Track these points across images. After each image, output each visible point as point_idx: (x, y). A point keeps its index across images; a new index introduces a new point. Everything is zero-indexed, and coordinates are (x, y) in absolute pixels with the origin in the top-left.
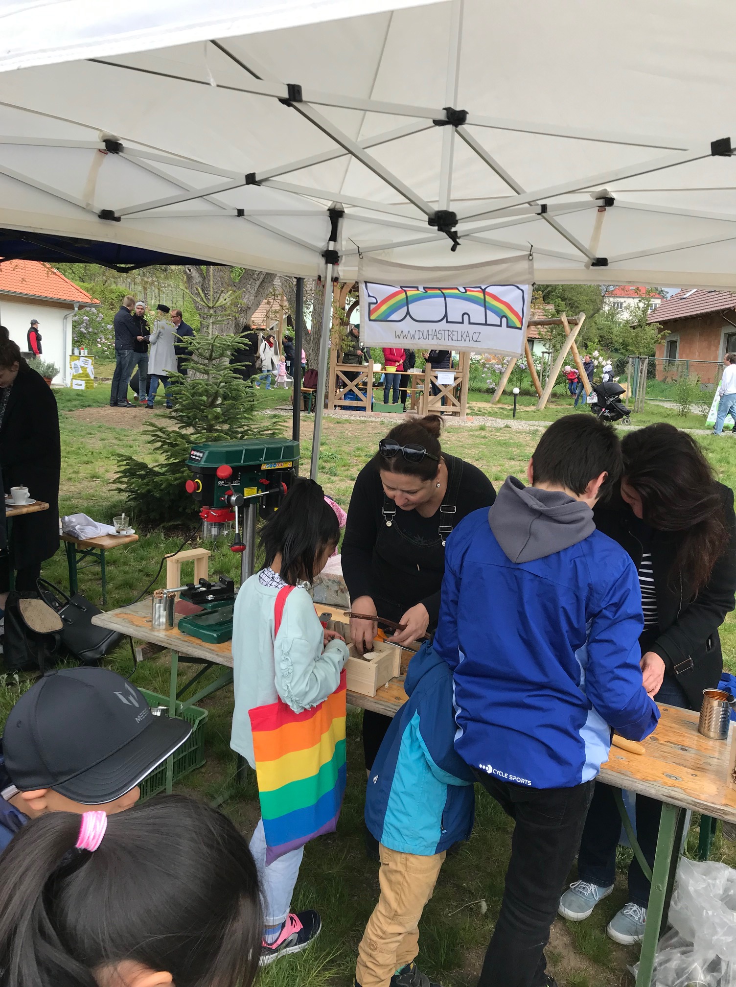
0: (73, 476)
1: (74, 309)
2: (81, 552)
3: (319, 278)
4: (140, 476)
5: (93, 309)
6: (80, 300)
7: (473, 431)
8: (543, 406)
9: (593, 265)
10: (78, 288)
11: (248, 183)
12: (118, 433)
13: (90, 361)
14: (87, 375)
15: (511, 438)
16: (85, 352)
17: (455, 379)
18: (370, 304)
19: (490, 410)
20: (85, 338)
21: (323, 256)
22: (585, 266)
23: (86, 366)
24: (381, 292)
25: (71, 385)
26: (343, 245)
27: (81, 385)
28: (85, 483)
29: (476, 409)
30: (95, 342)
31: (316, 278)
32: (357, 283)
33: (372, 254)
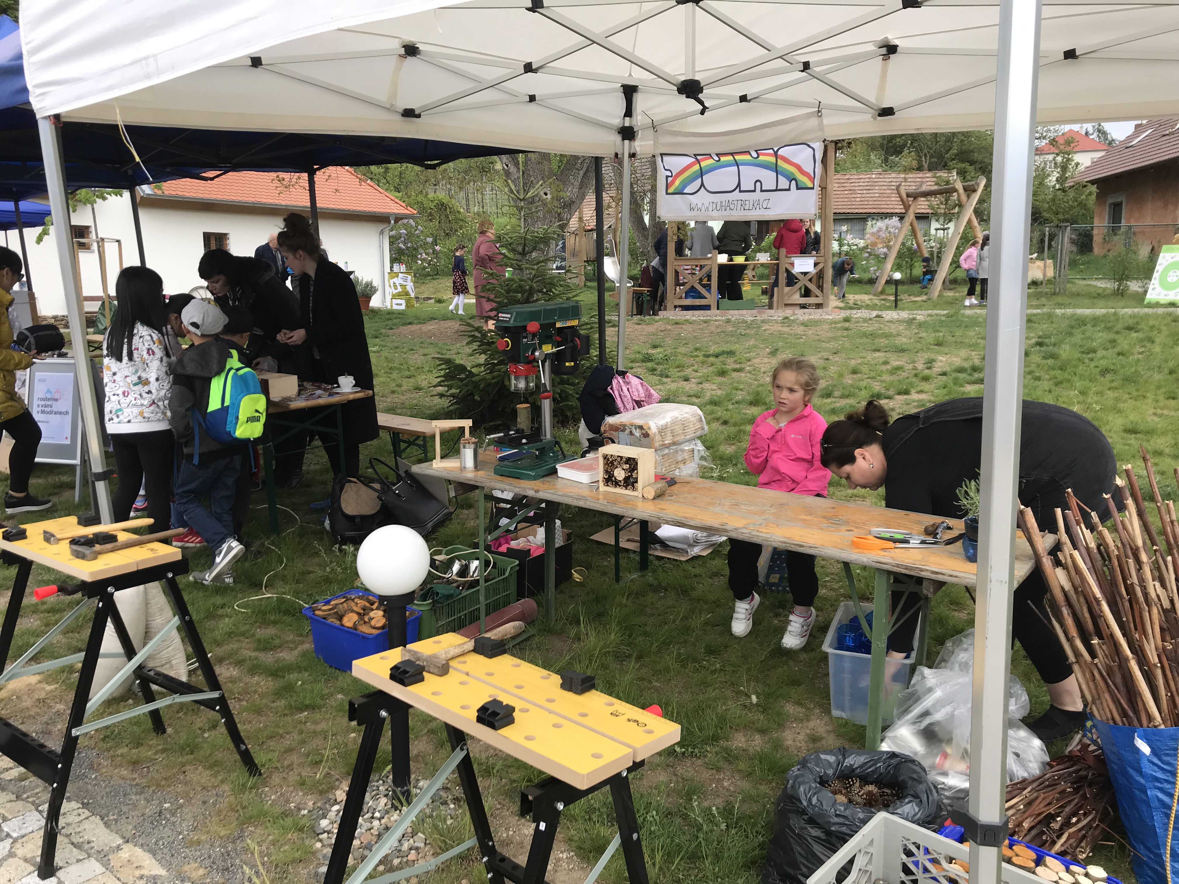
0: (397, 389)
1: (390, 222)
2: (404, 442)
3: (616, 155)
4: (461, 380)
5: (411, 221)
6: (396, 211)
7: (836, 323)
8: (937, 293)
9: (880, 115)
10: (393, 198)
11: (526, 72)
12: (440, 348)
13: (410, 277)
14: (407, 294)
15: (880, 329)
16: (403, 268)
17: (816, 264)
18: (667, 177)
19: (868, 302)
20: (404, 254)
21: (619, 133)
22: (872, 117)
23: (405, 283)
24: (677, 163)
25: (392, 306)
26: (638, 120)
27: (401, 305)
28: (408, 395)
29: (851, 302)
30: (414, 257)
31: (613, 156)
32: (654, 156)
33: (666, 126)
